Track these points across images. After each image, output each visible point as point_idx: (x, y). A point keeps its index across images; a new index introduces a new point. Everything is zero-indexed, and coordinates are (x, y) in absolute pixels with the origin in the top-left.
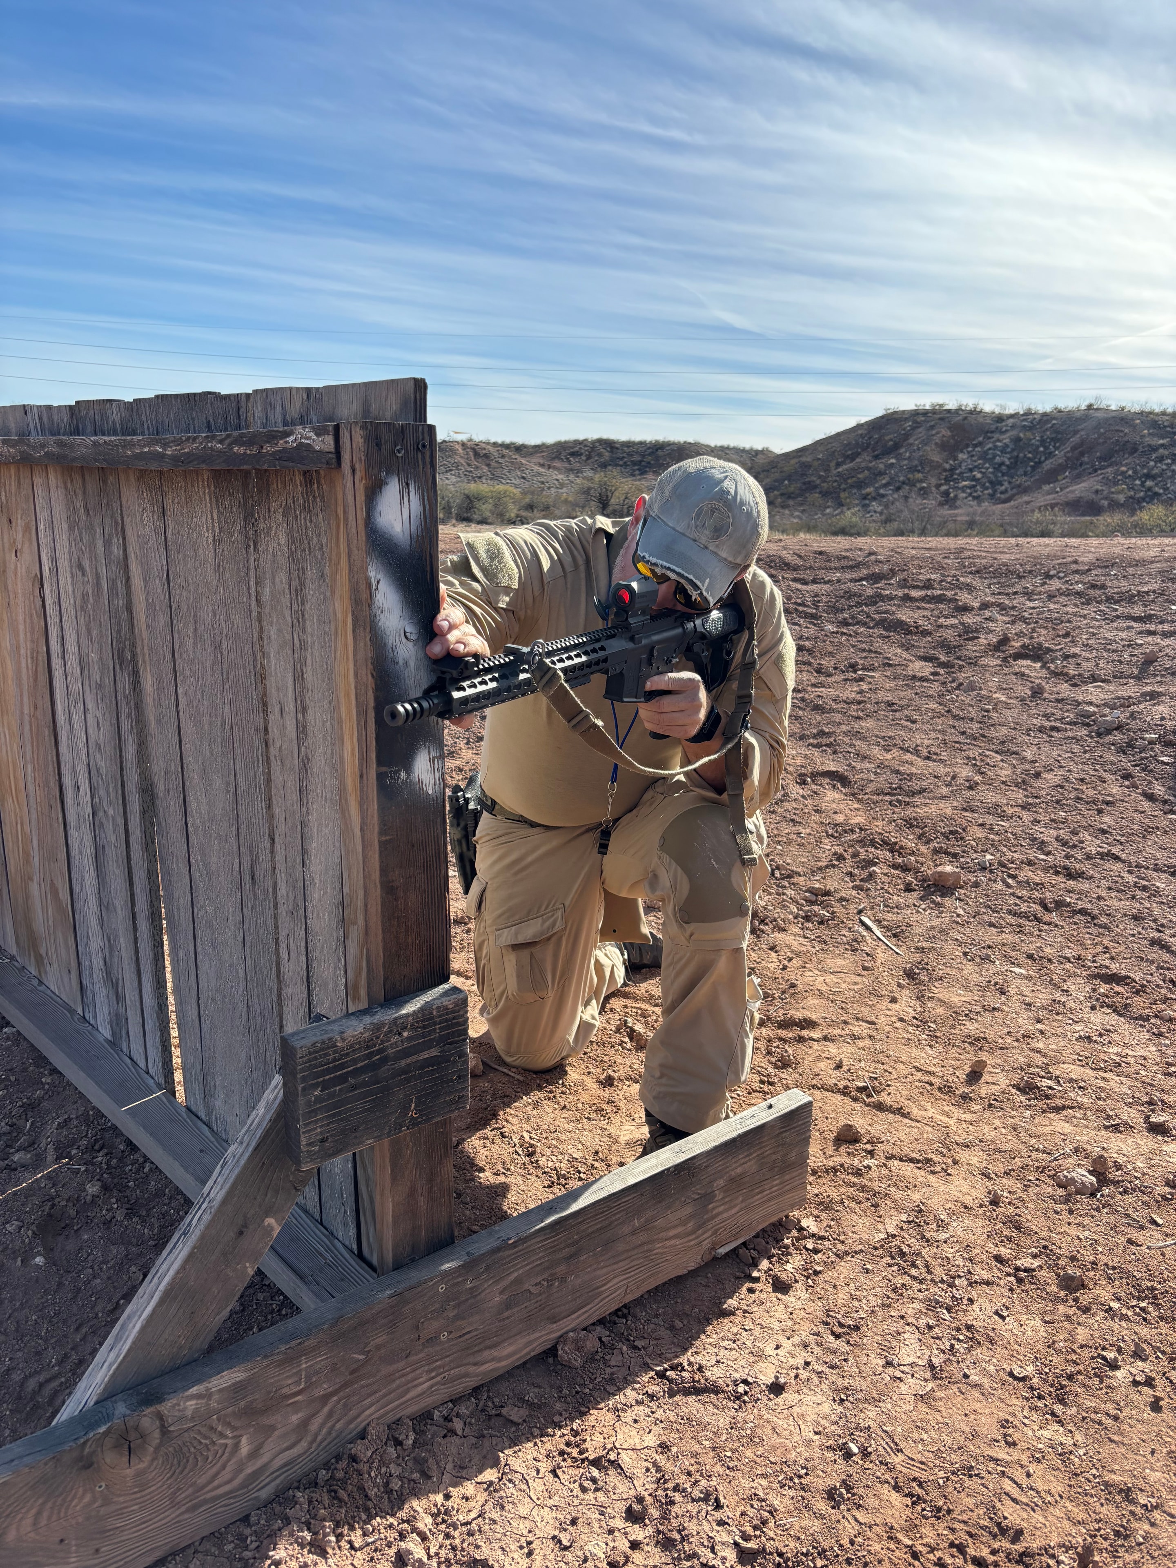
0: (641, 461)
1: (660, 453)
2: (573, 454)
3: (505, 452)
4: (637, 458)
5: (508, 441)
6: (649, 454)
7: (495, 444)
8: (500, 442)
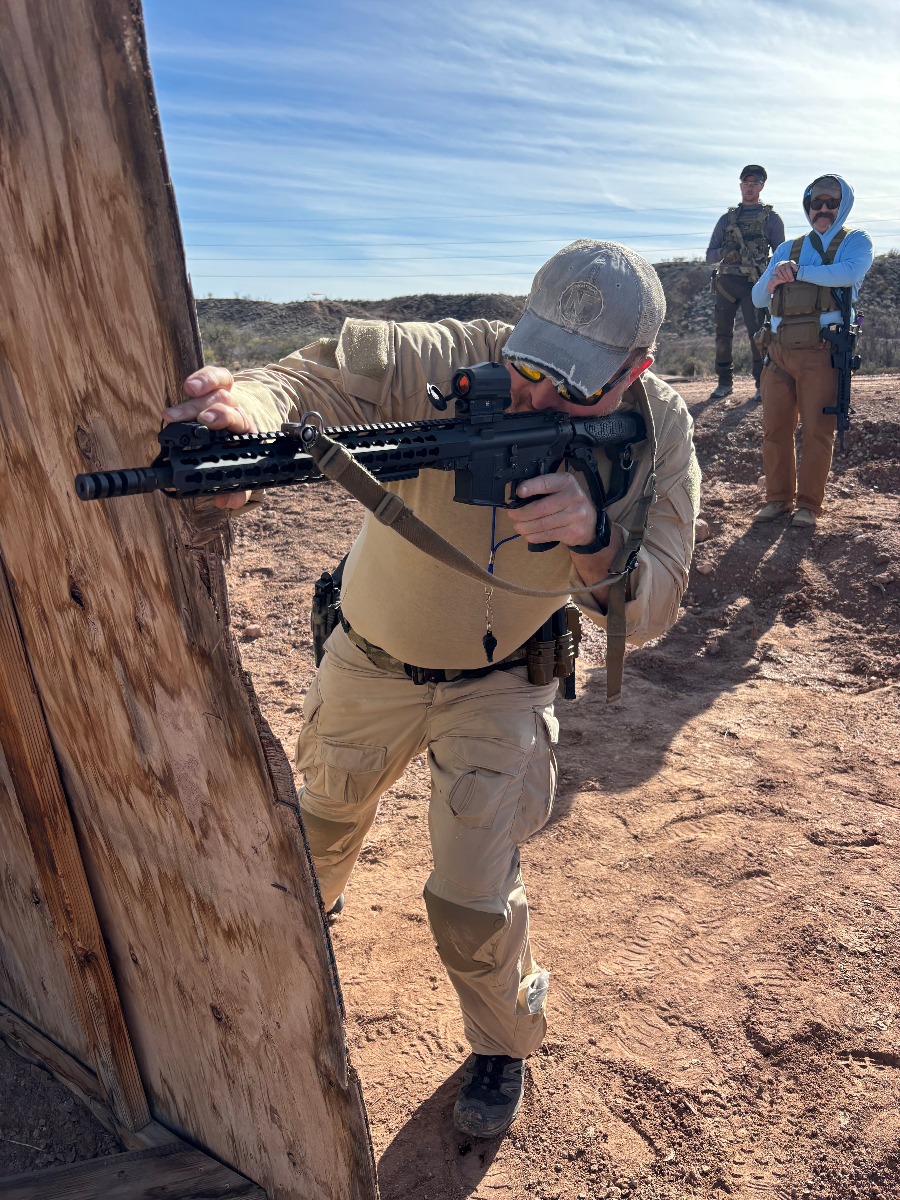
0: (458, 310)
1: (473, 303)
2: (406, 307)
3: (353, 308)
4: (455, 308)
5: (355, 299)
6: (465, 305)
7: (346, 302)
8: (349, 300)
